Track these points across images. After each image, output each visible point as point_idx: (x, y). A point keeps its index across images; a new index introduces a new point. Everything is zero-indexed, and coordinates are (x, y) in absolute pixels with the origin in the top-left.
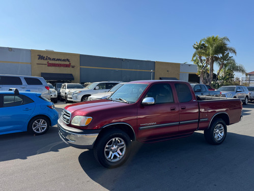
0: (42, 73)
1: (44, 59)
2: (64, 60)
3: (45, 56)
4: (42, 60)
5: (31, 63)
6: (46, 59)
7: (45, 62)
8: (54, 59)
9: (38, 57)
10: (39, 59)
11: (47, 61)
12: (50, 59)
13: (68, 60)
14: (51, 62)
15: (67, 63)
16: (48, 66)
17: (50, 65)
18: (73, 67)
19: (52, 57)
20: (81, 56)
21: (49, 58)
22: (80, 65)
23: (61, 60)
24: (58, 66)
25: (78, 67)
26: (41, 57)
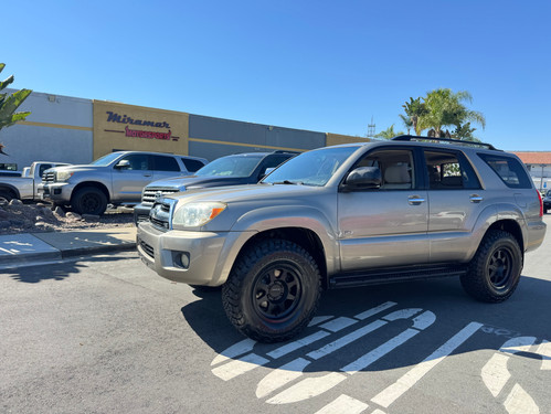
1: (119, 122)
2: (158, 125)
3: (121, 114)
4: (116, 123)
5: (93, 130)
6: (124, 121)
7: (121, 127)
8: (138, 122)
9: (108, 115)
10: (109, 120)
11: (125, 125)
12: (130, 121)
13: (166, 125)
14: (132, 127)
15: (164, 130)
16: (127, 136)
17: (130, 133)
18: (175, 139)
19: (135, 117)
20: (192, 117)
21: (129, 119)
22: (190, 136)
23: (151, 124)
24: (148, 137)
25: (185, 139)
26: (113, 117)
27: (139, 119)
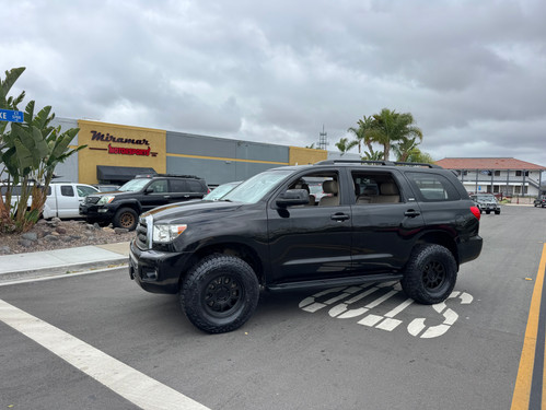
0: (98, 167)
1: (102, 140)
2: (139, 142)
3: (104, 133)
4: (99, 141)
6: (107, 140)
7: (105, 145)
8: (120, 140)
9: (92, 134)
10: (93, 139)
11: (107, 143)
12: (113, 139)
13: (146, 142)
14: (114, 145)
15: (144, 147)
16: (110, 152)
17: (113, 151)
18: (154, 155)
19: (117, 137)
20: (168, 134)
21: (112, 137)
22: (167, 152)
23: (133, 142)
24: (129, 153)
25: (163, 154)
26: (97, 136)
27: (121, 137)
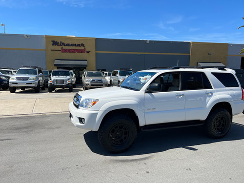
1: (58, 45)
2: (79, 45)
3: (59, 41)
4: (56, 46)
6: (60, 45)
7: (59, 48)
8: (68, 45)
9: (52, 42)
10: (53, 45)
11: (61, 47)
12: (64, 44)
13: (83, 45)
14: (65, 48)
15: (82, 48)
16: (62, 52)
17: (64, 51)
18: (88, 52)
19: (66, 43)
20: (97, 40)
21: (63, 43)
22: (96, 50)
23: (75, 45)
24: (73, 52)
26: (55, 43)
27: (69, 43)
